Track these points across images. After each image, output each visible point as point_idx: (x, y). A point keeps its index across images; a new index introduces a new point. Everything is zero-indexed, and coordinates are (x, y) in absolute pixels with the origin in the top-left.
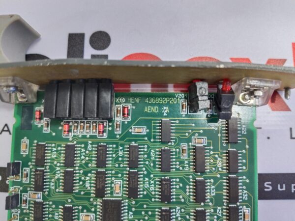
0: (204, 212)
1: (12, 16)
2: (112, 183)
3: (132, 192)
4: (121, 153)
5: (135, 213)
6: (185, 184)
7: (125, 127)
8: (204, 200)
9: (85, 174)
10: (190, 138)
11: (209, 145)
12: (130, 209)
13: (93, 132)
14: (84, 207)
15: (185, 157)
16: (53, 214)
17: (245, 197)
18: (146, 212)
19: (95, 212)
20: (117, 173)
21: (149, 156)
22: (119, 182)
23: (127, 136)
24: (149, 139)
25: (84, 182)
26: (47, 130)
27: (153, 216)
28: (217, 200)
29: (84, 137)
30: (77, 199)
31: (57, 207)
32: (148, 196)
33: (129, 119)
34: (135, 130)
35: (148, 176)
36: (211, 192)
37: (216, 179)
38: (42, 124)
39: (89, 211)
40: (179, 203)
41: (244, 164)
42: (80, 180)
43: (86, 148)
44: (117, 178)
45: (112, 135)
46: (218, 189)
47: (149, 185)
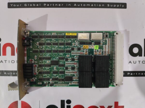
0: (53, 43)
1: (8, 86)
2: (47, 63)
3: (49, 59)
4: (41, 61)
5: (54, 58)
6: (48, 47)
7: (35, 60)
8: (51, 43)
9: (46, 69)
10: (37, 46)
11: (39, 42)
12: (53, 59)
13: (36, 68)
14: (53, 69)
15: (41, 47)
16: (55, 76)
17: (50, 34)
18: (53, 55)
19: (54, 67)
20: (45, 62)
21: (42, 55)
22: (47, 62)
23: (37, 60)
24: (38, 55)
25: (47, 69)
26: (36, 78)
27: (54, 54)
28: (51, 40)
29: (37, 70)
30: (51, 71)
31: (53, 75)
32: (50, 55)
33: (33, 60)
35: (46, 55)
36: (49, 41)
37: (46, 40)
38: (34, 79)
39: (54, 68)
40: (51, 49)
41: (43, 34)
42: (47, 70)
43: (40, 69)
44: (46, 62)
45: (37, 64)
46: (48, 40)
47: (48, 55)
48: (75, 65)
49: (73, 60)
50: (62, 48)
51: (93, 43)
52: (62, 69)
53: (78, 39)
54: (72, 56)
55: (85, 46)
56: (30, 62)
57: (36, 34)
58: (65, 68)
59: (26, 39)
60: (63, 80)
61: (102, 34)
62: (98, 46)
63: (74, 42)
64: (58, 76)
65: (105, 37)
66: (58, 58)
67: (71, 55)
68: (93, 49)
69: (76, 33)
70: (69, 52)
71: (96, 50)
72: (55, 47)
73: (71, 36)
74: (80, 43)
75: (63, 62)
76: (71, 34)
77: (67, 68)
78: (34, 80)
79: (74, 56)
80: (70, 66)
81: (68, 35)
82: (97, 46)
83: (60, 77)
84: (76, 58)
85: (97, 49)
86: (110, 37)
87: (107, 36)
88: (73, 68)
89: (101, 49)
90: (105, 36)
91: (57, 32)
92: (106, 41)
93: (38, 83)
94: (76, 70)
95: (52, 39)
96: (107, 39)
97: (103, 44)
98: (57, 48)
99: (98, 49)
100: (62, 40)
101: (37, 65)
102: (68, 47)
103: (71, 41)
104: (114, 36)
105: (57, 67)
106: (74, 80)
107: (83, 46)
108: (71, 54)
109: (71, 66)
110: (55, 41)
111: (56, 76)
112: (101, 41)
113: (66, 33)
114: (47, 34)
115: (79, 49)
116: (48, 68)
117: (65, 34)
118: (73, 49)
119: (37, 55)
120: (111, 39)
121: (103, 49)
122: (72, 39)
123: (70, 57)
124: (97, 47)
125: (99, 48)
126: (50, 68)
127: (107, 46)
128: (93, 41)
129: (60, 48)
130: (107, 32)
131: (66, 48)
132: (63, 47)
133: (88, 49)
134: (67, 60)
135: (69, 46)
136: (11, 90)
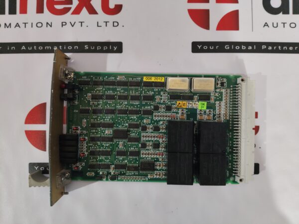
0: (119, 96)
1: (29, 178)
2: (106, 134)
3: (110, 126)
4: (94, 131)
5: (119, 125)
6: (107, 103)
7: (83, 129)
8: (114, 96)
9: (103, 146)
10: (88, 101)
11: (91, 93)
12: (118, 127)
13: (85, 144)
14: (117, 146)
15: (95, 103)
16: (120, 160)
17: (113, 78)
18: (119, 120)
19: (119, 142)
20: (102, 132)
21: (96, 118)
22: (106, 132)
23: (86, 128)
24: (88, 118)
25: (106, 146)
26: (84, 164)
27: (120, 117)
28: (114, 90)
29: (87, 147)
30: (113, 149)
31: (117, 158)
32: (112, 119)
33: (79, 127)
34: (84, 125)
35: (104, 119)
36: (110, 93)
37: (105, 91)
38: (80, 166)
39: (118, 144)
40: (115, 106)
41: (99, 78)
42: (105, 148)
43: (91, 146)
44: (105, 132)
45: (86, 135)
46: (109, 89)
47: (108, 119)
48: (161, 140)
49: (156, 129)
50: (135, 105)
51: (196, 97)
52: (134, 148)
53: (167, 90)
54: (155, 121)
55: (179, 104)
56: (74, 131)
57: (87, 78)
58: (140, 145)
59: (67, 86)
60: (136, 169)
61: (213, 79)
62: (205, 103)
63: (159, 94)
64: (127, 161)
65: (219, 86)
66: (127, 124)
67: (152, 120)
68: (196, 110)
69: (163, 78)
70: (149, 113)
71: (201, 110)
72: (122, 103)
73: (153, 82)
74: (170, 96)
75: (136, 133)
76: (153, 79)
77: (144, 146)
78: (81, 168)
79: (158, 122)
80: (149, 141)
81: (148, 80)
82: (203, 102)
83: (130, 162)
84: (162, 126)
85: (203, 109)
86: (229, 87)
87: (222, 84)
88: (156, 146)
89: (212, 110)
90: (219, 84)
91: (127, 75)
92: (221, 93)
93: (87, 174)
94: (162, 149)
95: (116, 88)
96: (223, 91)
97: (216, 100)
98: (126, 105)
99: (205, 108)
100: (136, 90)
101: (86, 138)
102: (146, 105)
103: (153, 93)
104: (238, 84)
105: (124, 143)
106: (157, 170)
107: (176, 103)
108: (152, 117)
109: (152, 141)
110: (123, 93)
111: (123, 160)
112: (211, 95)
113: (145, 78)
114: (107, 78)
115: (169, 108)
116: (108, 145)
117: (142, 79)
118: (156, 108)
119: (86, 119)
120: (231, 90)
121: (214, 109)
122: (156, 89)
123: (151, 123)
124: (203, 106)
125: (208, 108)
126: (111, 145)
127: (223, 103)
128: (195, 94)
129: (133, 105)
130: (223, 77)
131: (144, 105)
132: (139, 104)
133: (186, 109)
134: (144, 129)
135: (149, 102)
136: (35, 186)
